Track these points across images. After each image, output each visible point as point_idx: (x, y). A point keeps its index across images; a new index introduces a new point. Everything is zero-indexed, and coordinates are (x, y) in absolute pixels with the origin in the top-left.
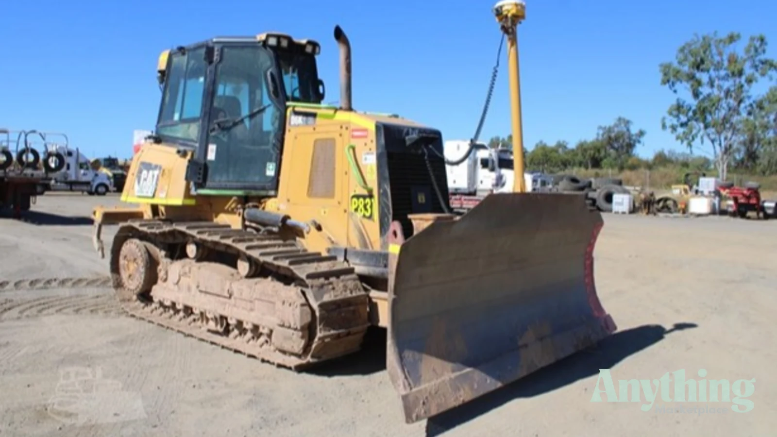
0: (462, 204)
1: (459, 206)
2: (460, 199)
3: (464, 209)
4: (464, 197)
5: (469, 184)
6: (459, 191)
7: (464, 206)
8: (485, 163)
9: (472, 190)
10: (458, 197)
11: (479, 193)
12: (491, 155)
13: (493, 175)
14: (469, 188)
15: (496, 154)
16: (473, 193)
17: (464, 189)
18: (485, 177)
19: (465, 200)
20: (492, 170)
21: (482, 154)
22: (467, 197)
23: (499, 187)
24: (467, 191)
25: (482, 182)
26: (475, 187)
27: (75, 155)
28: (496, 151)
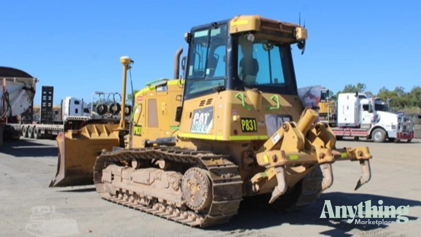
0: (351, 134)
1: (349, 135)
2: (350, 130)
3: (352, 136)
4: (352, 129)
5: (355, 121)
6: (349, 125)
7: (352, 135)
8: (366, 107)
9: (358, 124)
10: (348, 129)
11: (362, 127)
12: (370, 102)
13: (372, 115)
14: (355, 123)
15: (374, 102)
16: (358, 127)
17: (353, 124)
18: (366, 116)
19: (353, 131)
20: (371, 112)
21: (364, 102)
22: (354, 129)
23: (376, 122)
24: (354, 126)
25: (364, 119)
26: (359, 122)
27: (81, 103)
28: (373, 100)
